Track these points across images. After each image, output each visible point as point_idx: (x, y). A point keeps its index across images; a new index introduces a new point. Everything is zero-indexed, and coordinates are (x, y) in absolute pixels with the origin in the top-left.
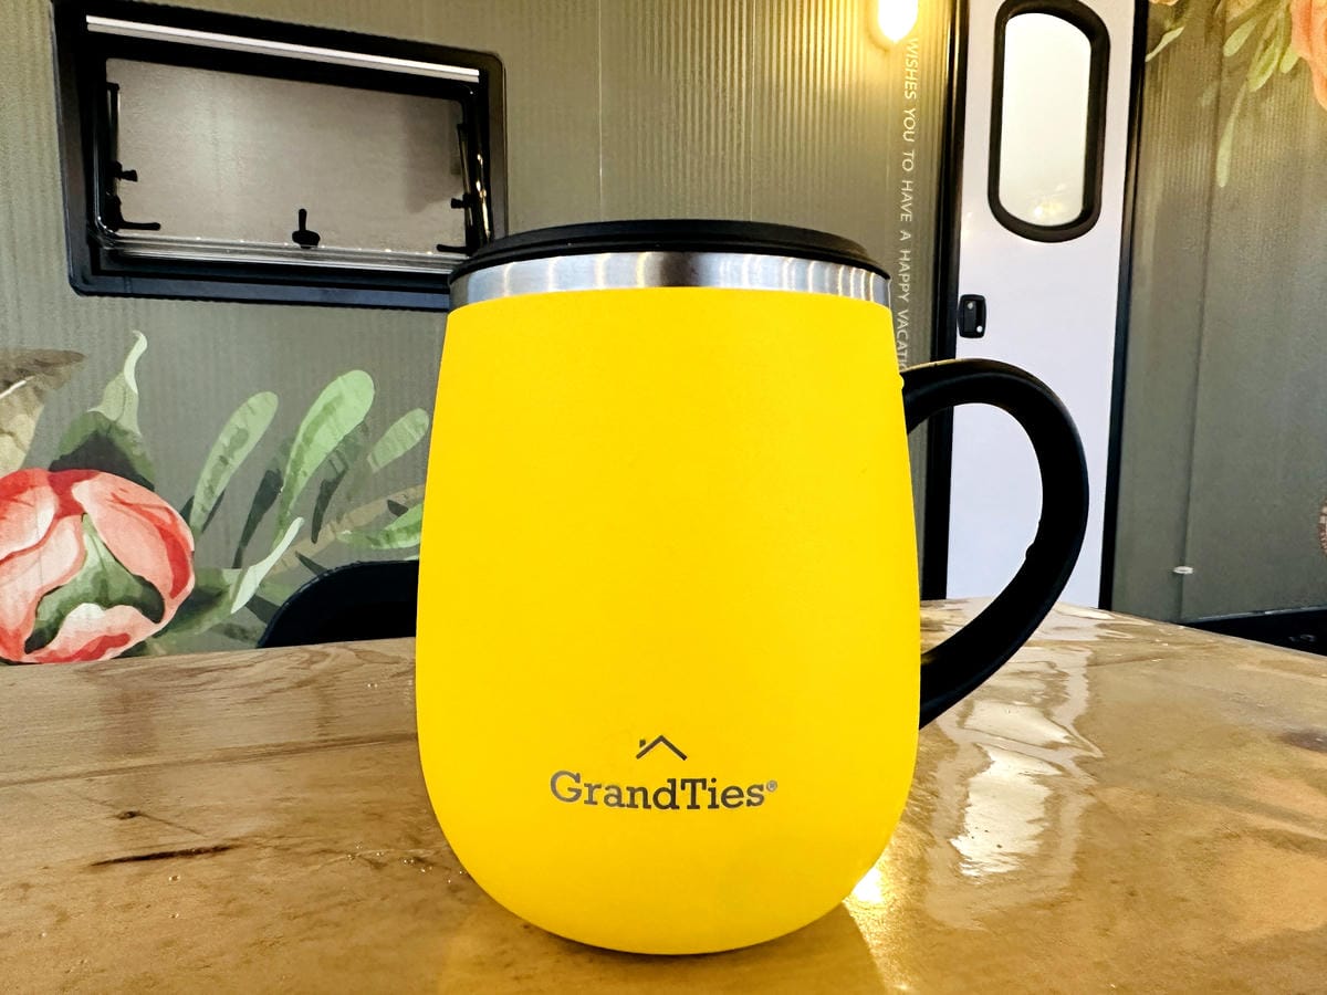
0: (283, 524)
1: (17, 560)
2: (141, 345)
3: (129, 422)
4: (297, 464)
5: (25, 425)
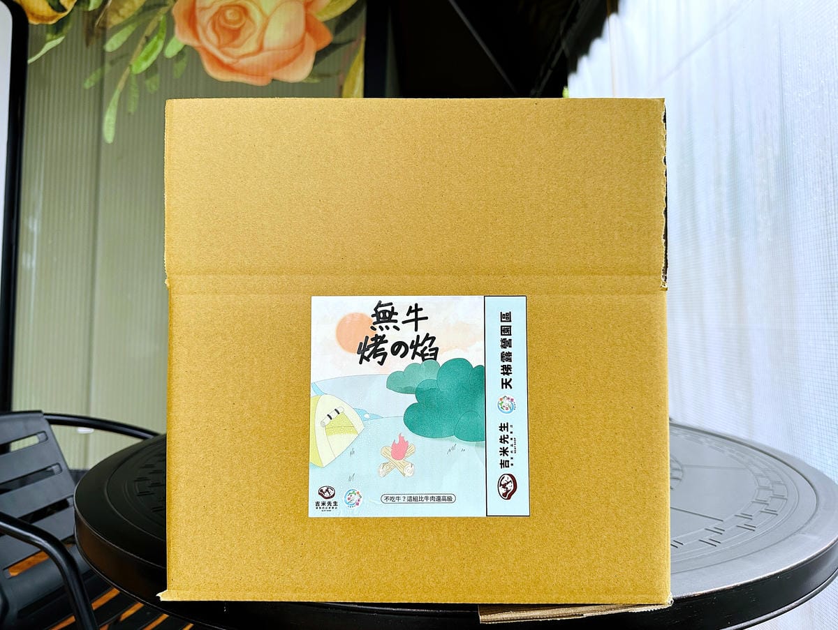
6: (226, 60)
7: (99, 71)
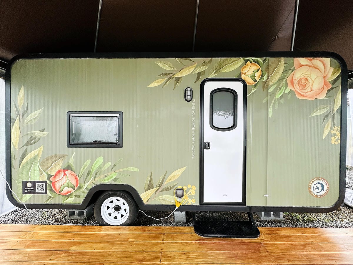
0: (90, 178)
1: (59, 181)
2: (74, 154)
3: (72, 164)
4: (93, 169)
5: (61, 164)
6: (302, 94)
7: (267, 98)
